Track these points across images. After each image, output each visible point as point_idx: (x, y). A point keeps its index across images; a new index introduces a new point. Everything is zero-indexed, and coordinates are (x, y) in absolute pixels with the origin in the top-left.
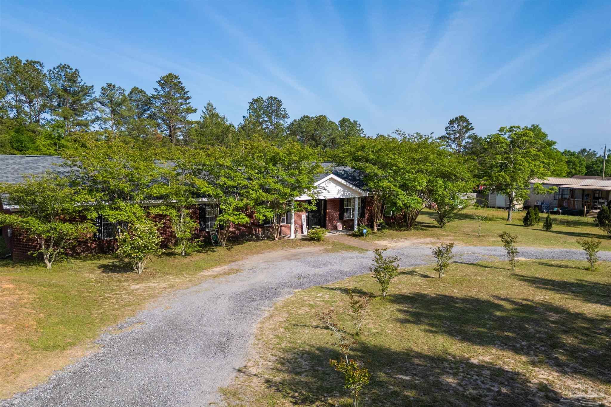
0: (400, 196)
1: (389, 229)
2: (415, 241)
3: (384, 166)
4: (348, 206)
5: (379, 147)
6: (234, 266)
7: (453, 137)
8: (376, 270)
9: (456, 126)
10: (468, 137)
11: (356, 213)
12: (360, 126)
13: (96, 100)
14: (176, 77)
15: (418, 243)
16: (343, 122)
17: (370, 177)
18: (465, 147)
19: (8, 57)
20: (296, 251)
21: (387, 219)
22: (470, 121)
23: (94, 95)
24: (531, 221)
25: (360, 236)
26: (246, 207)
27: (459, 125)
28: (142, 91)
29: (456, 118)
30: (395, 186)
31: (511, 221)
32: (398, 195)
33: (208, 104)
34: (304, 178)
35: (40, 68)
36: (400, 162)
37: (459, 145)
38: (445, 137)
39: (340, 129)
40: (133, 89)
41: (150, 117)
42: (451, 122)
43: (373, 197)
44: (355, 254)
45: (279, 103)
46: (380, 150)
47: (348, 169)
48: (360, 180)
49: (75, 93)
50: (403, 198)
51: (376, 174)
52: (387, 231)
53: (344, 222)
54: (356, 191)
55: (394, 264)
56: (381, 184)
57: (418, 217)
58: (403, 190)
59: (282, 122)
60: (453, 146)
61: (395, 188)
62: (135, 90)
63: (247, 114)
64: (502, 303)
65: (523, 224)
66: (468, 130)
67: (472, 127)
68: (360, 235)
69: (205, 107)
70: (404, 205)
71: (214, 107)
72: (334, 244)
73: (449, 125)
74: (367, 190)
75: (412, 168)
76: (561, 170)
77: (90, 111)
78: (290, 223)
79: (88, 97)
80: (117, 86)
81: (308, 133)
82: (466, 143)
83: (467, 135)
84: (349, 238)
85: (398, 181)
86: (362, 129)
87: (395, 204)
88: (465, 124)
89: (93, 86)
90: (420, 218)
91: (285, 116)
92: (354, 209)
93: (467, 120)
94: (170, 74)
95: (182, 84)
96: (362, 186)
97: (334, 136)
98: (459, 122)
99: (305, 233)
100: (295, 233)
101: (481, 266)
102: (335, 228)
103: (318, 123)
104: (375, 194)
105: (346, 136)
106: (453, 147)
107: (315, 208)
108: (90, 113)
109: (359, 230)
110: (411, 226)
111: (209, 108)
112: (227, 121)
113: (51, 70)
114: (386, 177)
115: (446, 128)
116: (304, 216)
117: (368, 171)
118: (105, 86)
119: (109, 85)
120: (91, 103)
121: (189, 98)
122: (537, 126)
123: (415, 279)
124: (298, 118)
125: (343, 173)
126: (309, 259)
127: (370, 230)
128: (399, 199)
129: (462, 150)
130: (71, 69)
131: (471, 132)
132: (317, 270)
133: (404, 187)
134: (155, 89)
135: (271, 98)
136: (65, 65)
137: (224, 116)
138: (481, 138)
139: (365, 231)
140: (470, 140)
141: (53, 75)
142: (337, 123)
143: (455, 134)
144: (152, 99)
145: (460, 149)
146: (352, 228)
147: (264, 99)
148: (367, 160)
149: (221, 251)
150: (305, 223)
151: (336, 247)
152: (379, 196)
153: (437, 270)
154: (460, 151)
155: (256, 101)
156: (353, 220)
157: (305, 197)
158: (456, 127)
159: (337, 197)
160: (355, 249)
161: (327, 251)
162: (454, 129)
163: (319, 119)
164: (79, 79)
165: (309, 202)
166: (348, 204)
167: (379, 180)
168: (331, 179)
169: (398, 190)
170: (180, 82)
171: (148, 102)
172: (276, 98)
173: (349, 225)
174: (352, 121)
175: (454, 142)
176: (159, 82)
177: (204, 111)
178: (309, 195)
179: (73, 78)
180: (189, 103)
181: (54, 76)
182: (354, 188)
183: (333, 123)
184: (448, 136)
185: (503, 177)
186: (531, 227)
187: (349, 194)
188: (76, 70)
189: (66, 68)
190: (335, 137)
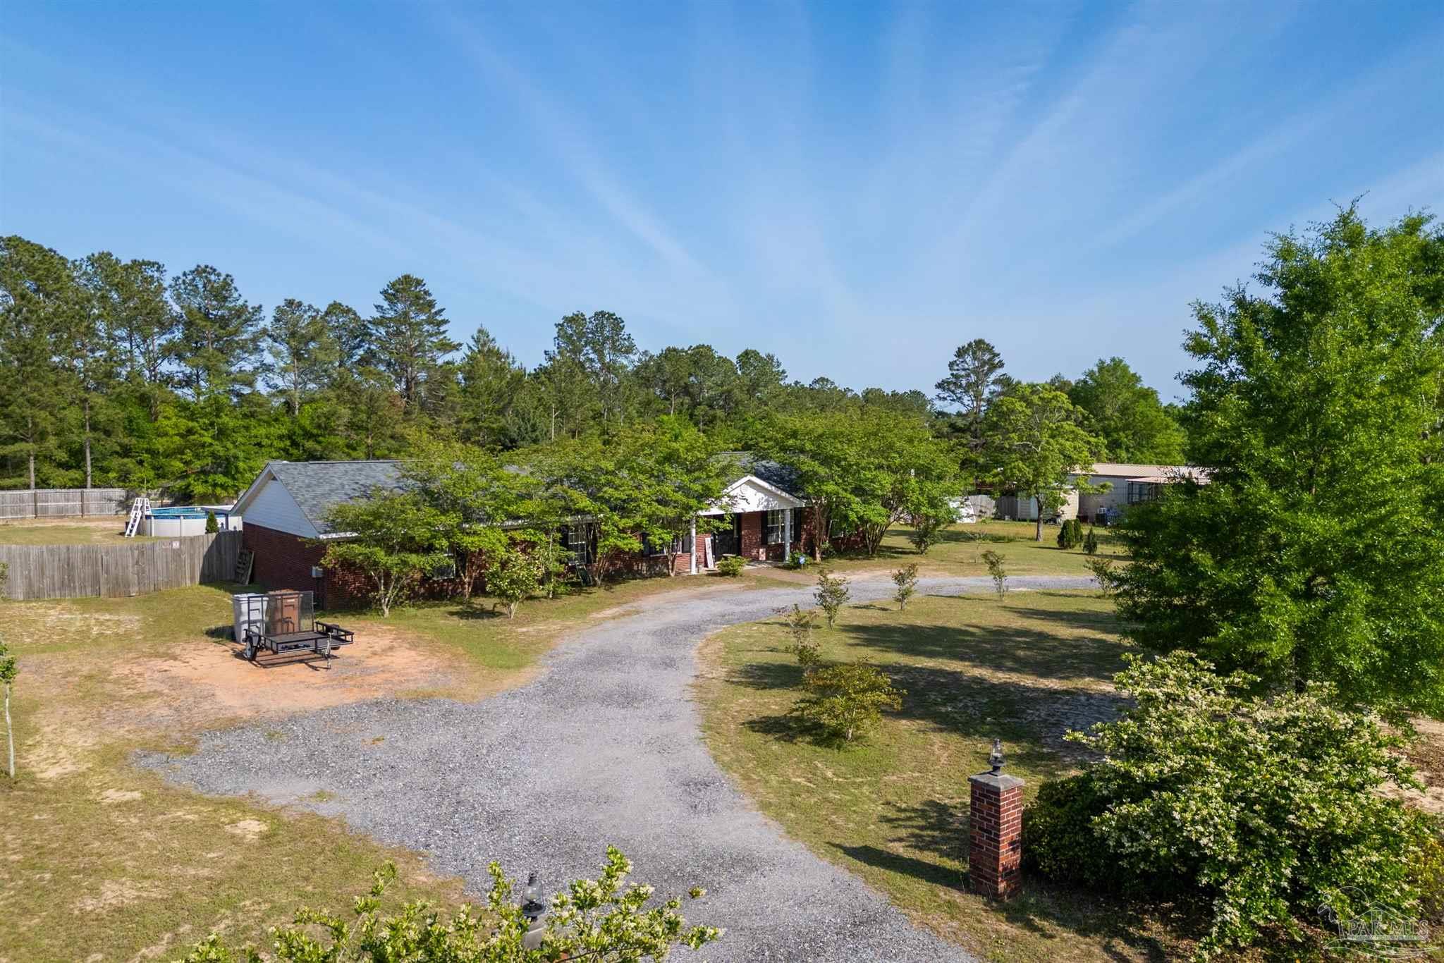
0: (853, 506)
1: (840, 558)
2: (879, 573)
3: (827, 461)
4: (773, 523)
5: (820, 431)
6: (627, 607)
7: (964, 382)
8: (821, 596)
9: (969, 359)
10: (994, 383)
11: (788, 534)
12: (778, 366)
13: (264, 332)
14: (419, 283)
15: (881, 575)
16: (747, 357)
17: (806, 478)
18: (989, 401)
19: (93, 255)
20: (704, 589)
21: (834, 542)
22: (996, 350)
23: (261, 324)
24: (1069, 541)
25: (795, 568)
26: (638, 527)
27: (975, 359)
28: (349, 310)
29: (970, 345)
30: (846, 490)
31: (1041, 543)
32: (850, 504)
33: (480, 331)
34: (714, 484)
35: (156, 274)
36: (852, 453)
37: (978, 397)
38: (949, 383)
39: (739, 372)
40: (330, 306)
41: (363, 361)
42: (961, 353)
43: (812, 508)
44: (790, 590)
45: (617, 324)
46: (821, 436)
47: (773, 464)
48: (791, 480)
49: (223, 322)
50: (857, 508)
51: (816, 473)
52: (836, 562)
53: (769, 549)
54: (787, 499)
55: (842, 587)
56: (824, 488)
57: (884, 538)
58: (856, 496)
59: (625, 362)
60: (966, 399)
61: (845, 494)
62: (335, 308)
63: (553, 348)
64: (971, 629)
65: (1057, 546)
66: (993, 367)
67: (1000, 361)
68: (795, 566)
69: (473, 338)
70: (861, 518)
71: (491, 338)
72: (759, 580)
73: (955, 359)
74: (803, 497)
75: (868, 463)
76: (1168, 446)
77: (251, 354)
78: (689, 551)
79: (250, 328)
80: (306, 304)
81: (677, 382)
82: (991, 393)
83: (992, 377)
84: (778, 572)
85: (850, 484)
86: (783, 372)
87: (846, 517)
88: (987, 357)
89: (260, 306)
90: (886, 541)
91: (629, 350)
92: (783, 528)
93: (989, 349)
94: (407, 277)
95: (430, 295)
96: (796, 492)
97: (730, 387)
98: (974, 353)
99: (711, 566)
100: (697, 566)
102: (756, 559)
103: (696, 363)
104: (816, 503)
105: (753, 388)
106: (966, 403)
107: (729, 527)
108: (252, 358)
109: (793, 558)
110: (873, 552)
111: (482, 337)
112: (514, 362)
113: (179, 278)
114: (832, 477)
115: (951, 365)
116: (708, 540)
117: (805, 468)
118: (282, 303)
119: (290, 303)
120: (254, 340)
121: (445, 322)
122: (1121, 361)
123: (869, 612)
124: (656, 352)
125: (763, 470)
126: (727, 597)
127: (810, 559)
128: (852, 510)
129: (983, 408)
130: (219, 275)
131: (998, 373)
132: (743, 608)
133: (858, 491)
134: (377, 307)
135: (602, 313)
136: (207, 267)
137: (508, 353)
138: (1019, 383)
139: (802, 560)
140: (998, 388)
141: (183, 286)
142: (734, 361)
143: (968, 375)
144: (370, 326)
145: (978, 406)
146: (782, 557)
147: (587, 317)
148: (802, 451)
149: (599, 593)
150: (709, 551)
151: (762, 583)
152: (821, 505)
153: (898, 600)
154: (980, 410)
155: (570, 320)
156: (782, 546)
157: (715, 511)
158: (970, 363)
159: (758, 510)
160: (789, 584)
161: (750, 588)
162: (966, 366)
163: (698, 353)
164: (236, 295)
165: (720, 518)
166: (773, 519)
167: (822, 481)
168: (750, 483)
169: (849, 496)
170: (426, 293)
171: (361, 332)
172: (611, 315)
173: (776, 555)
174: (763, 355)
175: (966, 392)
176: (385, 292)
177: (471, 345)
178: (721, 508)
179: (222, 291)
180: (444, 332)
181: (186, 289)
182: (784, 494)
183: (725, 360)
184: (954, 380)
185: (1020, 471)
186: (1070, 551)
187: (775, 505)
188: (227, 276)
189: (209, 273)
190: (732, 390)
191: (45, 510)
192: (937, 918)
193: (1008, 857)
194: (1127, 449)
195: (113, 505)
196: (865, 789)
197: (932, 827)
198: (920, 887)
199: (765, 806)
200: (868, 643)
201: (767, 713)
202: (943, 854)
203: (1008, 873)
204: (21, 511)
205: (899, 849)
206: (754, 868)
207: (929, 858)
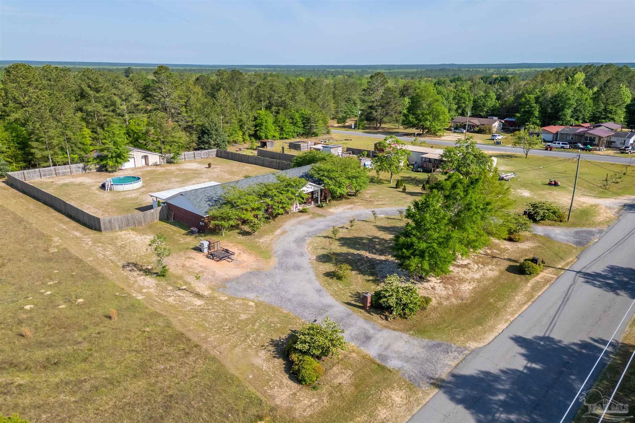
1: (333, 200)
6: (282, 229)
11: (319, 196)
20: (298, 219)
21: (332, 197)
24: (399, 186)
25: (321, 207)
31: (391, 184)
43: (326, 189)
44: (323, 219)
48: (319, 182)
52: (332, 202)
53: (314, 200)
65: (396, 187)
74: (323, 186)
84: (317, 208)
92: (318, 194)
96: (321, 185)
99: (298, 207)
100: (295, 209)
101: (366, 221)
102: (310, 203)
109: (321, 204)
123: (344, 230)
126: (306, 223)
127: (325, 204)
132: (312, 229)
139: (323, 204)
146: (318, 204)
149: (272, 222)
151: (314, 215)
159: (311, 191)
160: (321, 215)
166: (316, 193)
168: (310, 184)
182: (318, 186)
186: (398, 189)
187: (316, 189)
191: (59, 173)
192: (359, 314)
193: (369, 305)
194: (430, 121)
195: (80, 169)
196: (347, 290)
197: (357, 297)
198: (356, 309)
199: (331, 295)
200: (343, 245)
201: (327, 271)
202: (359, 303)
203: (369, 307)
204: (51, 174)
205: (353, 302)
206: (332, 307)
207: (358, 304)
